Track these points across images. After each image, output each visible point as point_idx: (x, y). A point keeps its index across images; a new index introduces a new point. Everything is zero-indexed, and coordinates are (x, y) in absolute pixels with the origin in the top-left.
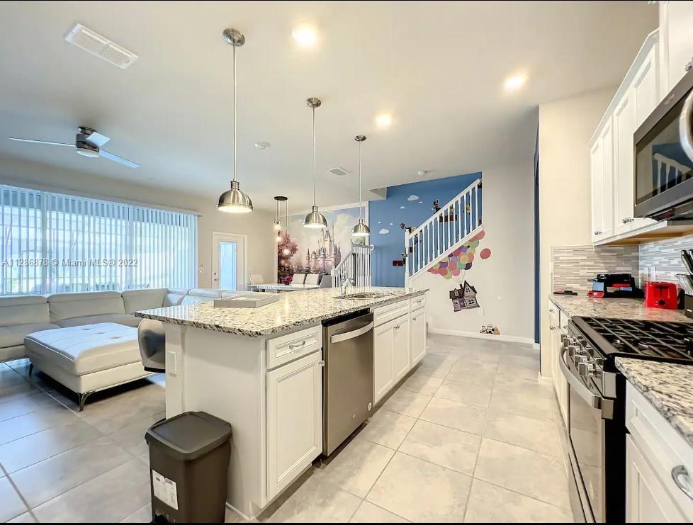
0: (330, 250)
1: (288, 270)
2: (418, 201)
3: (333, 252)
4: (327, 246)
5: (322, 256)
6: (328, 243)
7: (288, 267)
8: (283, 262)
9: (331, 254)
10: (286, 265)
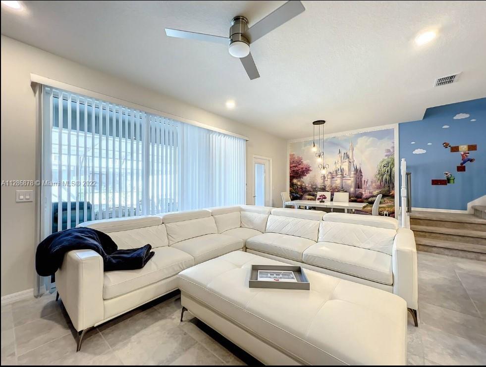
0: (349, 170)
1: (301, 188)
2: (470, 118)
3: (353, 173)
4: (345, 166)
5: (340, 176)
6: (347, 163)
7: (301, 186)
8: (295, 181)
9: (350, 174)
10: (299, 183)
